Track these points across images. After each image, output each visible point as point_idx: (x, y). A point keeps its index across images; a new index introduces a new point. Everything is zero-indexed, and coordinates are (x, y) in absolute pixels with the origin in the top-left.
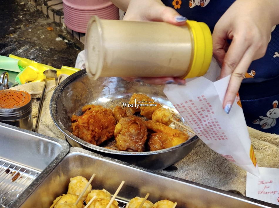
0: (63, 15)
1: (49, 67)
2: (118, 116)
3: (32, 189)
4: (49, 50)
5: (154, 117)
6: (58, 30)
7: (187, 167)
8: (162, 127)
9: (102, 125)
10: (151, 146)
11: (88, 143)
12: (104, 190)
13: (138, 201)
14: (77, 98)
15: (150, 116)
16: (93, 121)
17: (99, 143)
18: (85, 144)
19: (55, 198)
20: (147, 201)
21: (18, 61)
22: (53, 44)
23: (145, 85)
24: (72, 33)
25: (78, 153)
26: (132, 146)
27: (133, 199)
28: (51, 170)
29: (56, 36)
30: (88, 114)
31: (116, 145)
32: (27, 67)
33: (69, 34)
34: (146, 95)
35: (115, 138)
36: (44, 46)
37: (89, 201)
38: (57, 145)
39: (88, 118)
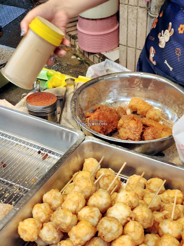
0: (77, 39)
1: (69, 77)
2: (120, 114)
3: (58, 166)
4: (66, 65)
5: (148, 116)
6: (73, 50)
7: (172, 153)
8: (153, 123)
9: (109, 120)
10: (145, 137)
11: (99, 133)
12: (110, 169)
13: (136, 178)
14: (90, 99)
15: (145, 114)
16: (102, 117)
17: (106, 133)
18: (97, 134)
19: (74, 174)
20: (142, 178)
21: (46, 72)
22: (69, 61)
23: (141, 91)
24: (83, 53)
25: (91, 141)
26: (131, 137)
27: (132, 176)
28: (71, 152)
29: (71, 55)
30: (98, 112)
31: (118, 136)
32: (53, 76)
33: (81, 53)
34: (142, 99)
35: (118, 131)
36: (62, 62)
37: (99, 176)
38: (76, 134)
39: (98, 115)
